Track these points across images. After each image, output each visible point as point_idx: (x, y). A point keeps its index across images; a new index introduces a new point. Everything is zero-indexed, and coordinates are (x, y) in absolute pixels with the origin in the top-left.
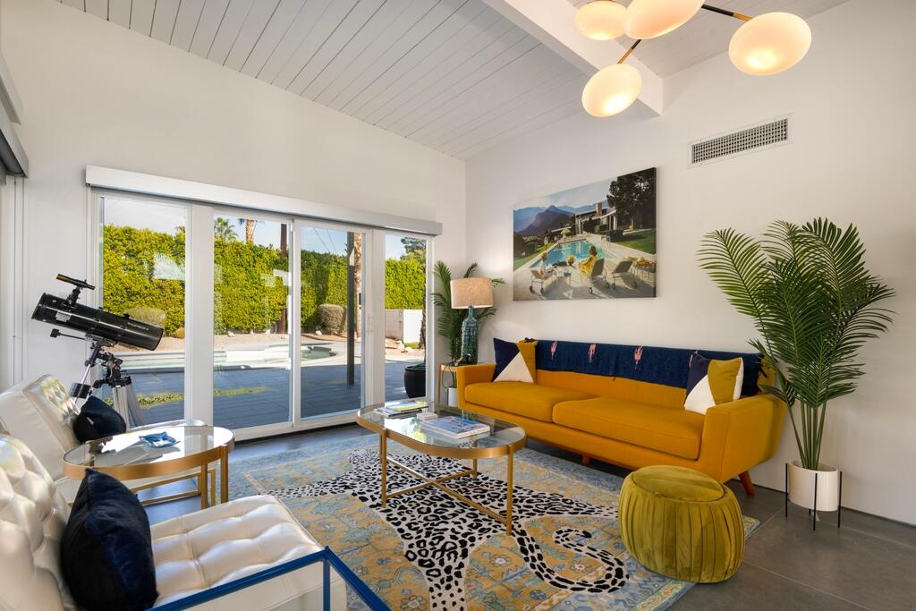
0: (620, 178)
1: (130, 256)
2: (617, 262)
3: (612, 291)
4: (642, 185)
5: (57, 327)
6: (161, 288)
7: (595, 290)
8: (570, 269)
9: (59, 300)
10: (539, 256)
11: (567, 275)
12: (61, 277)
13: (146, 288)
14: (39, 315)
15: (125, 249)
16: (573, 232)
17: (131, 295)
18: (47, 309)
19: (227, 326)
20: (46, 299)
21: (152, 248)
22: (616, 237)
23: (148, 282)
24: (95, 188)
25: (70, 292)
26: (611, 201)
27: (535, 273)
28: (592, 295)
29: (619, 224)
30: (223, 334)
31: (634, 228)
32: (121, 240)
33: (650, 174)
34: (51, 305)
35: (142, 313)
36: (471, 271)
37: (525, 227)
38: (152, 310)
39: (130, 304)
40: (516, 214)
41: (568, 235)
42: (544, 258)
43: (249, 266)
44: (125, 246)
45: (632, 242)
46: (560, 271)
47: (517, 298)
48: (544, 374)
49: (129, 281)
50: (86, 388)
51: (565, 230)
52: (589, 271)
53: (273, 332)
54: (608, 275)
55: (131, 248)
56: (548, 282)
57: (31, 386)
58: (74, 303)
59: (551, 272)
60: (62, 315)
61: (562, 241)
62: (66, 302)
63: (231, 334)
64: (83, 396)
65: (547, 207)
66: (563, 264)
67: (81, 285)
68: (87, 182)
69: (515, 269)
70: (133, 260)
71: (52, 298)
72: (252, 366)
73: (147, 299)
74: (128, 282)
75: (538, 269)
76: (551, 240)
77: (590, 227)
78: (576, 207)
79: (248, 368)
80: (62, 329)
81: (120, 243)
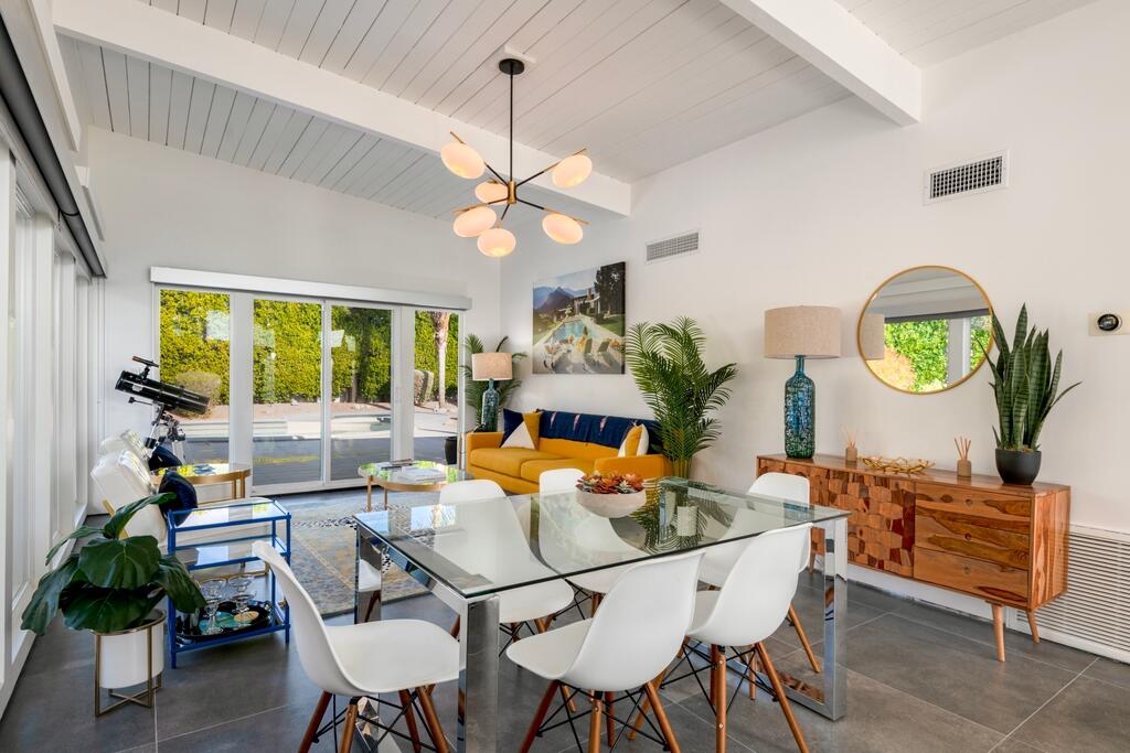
0: (602, 268)
1: (183, 313)
2: (600, 342)
3: (597, 367)
4: (615, 276)
5: (133, 396)
6: (216, 349)
7: (587, 367)
8: (571, 347)
9: (135, 376)
10: (551, 333)
11: (569, 351)
12: (135, 359)
13: (200, 349)
14: (121, 386)
15: (176, 305)
16: (572, 314)
17: (184, 357)
18: (126, 382)
19: (290, 393)
20: (125, 375)
21: (206, 304)
22: (600, 321)
23: (202, 343)
24: (156, 284)
25: (143, 370)
26: (597, 288)
27: (547, 348)
28: (584, 371)
29: (602, 309)
30: (285, 402)
31: (611, 313)
32: (172, 296)
33: (621, 267)
34: (129, 379)
35: (195, 378)
36: (502, 345)
37: (540, 305)
38: (206, 374)
39: (182, 367)
40: (535, 291)
41: (570, 315)
42: (554, 335)
43: (316, 323)
44: (177, 301)
45: (609, 326)
46: (564, 347)
47: (536, 371)
48: (544, 441)
49: (182, 342)
50: (154, 441)
51: (568, 311)
52: (583, 349)
53: (342, 401)
54: (595, 354)
55: (183, 304)
56: (556, 357)
57: (123, 435)
58: (145, 378)
59: (558, 348)
60: (137, 387)
61: (565, 320)
62: (139, 377)
63: (294, 402)
64: (151, 447)
65: (556, 287)
66: (566, 342)
67: (149, 364)
68: (152, 279)
69: (534, 344)
70: (186, 318)
71: (130, 374)
72: (306, 437)
73: (201, 362)
74: (180, 343)
75: (549, 344)
76: (559, 319)
77: (584, 309)
78: (575, 289)
79: (301, 439)
80: (137, 397)
81: (172, 299)
